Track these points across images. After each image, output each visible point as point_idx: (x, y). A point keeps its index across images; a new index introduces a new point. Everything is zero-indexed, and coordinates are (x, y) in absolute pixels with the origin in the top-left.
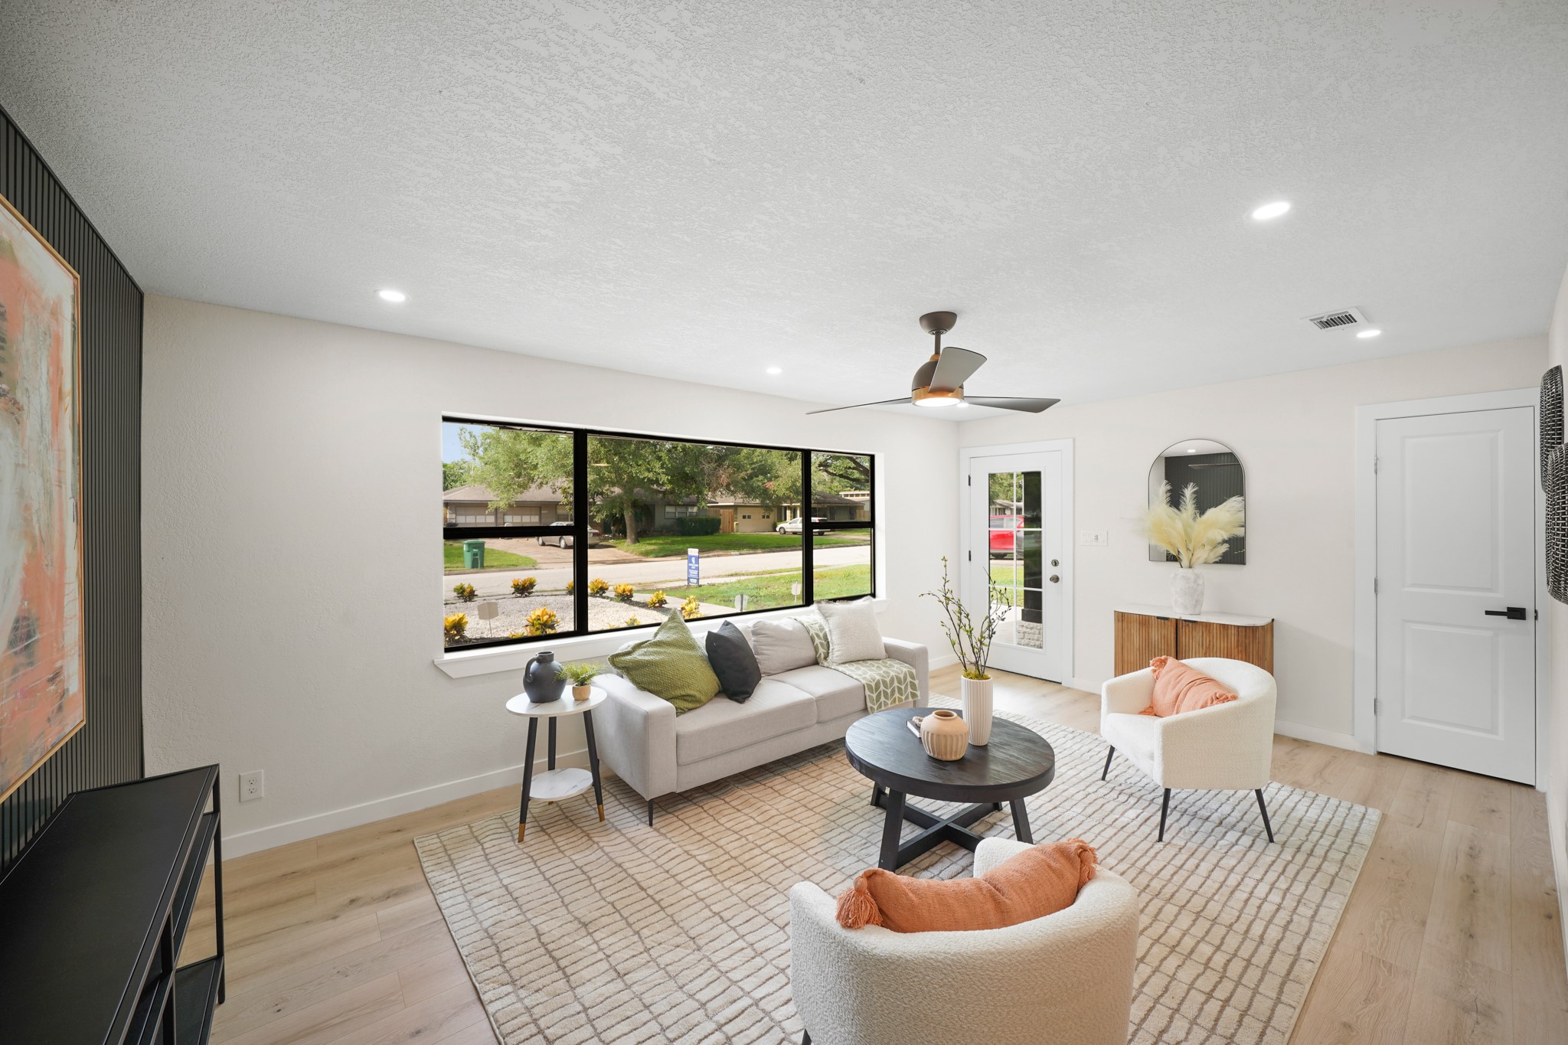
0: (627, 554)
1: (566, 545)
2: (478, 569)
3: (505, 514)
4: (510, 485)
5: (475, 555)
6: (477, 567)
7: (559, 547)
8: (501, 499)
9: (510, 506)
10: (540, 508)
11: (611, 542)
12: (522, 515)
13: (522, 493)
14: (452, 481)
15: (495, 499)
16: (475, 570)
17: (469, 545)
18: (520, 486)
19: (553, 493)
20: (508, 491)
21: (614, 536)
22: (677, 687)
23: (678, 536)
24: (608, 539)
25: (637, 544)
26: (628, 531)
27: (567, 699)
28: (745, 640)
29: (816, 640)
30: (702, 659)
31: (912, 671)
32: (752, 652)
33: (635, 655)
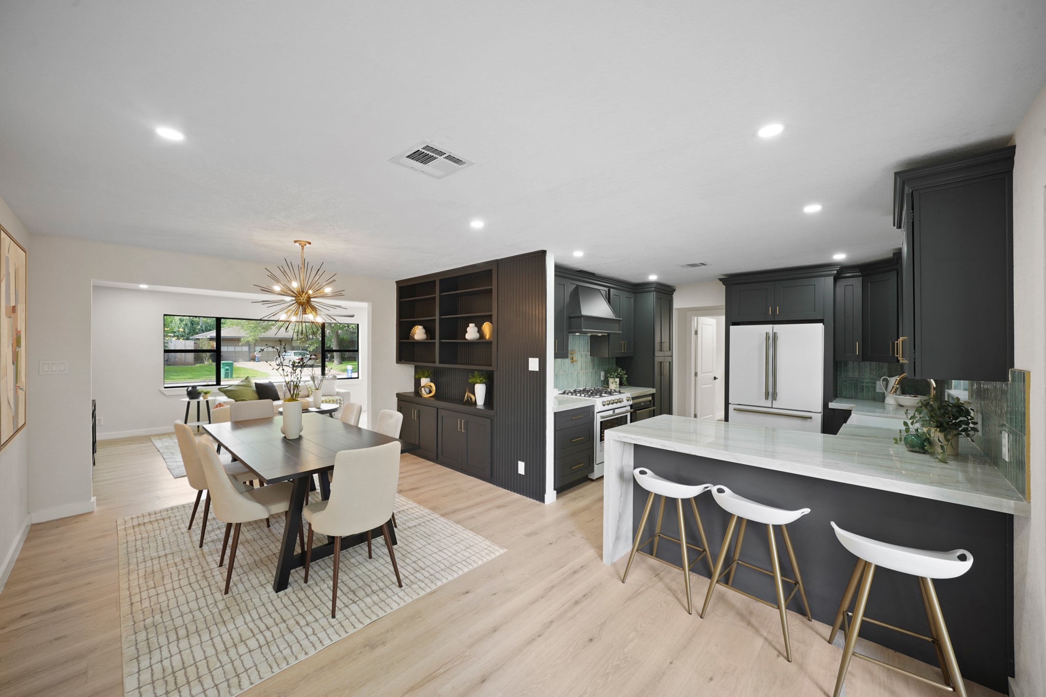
2: (229, 379)
4: (256, 327)
5: (227, 370)
6: (228, 377)
8: (250, 336)
9: (256, 340)
13: (263, 332)
15: (246, 335)
16: (227, 379)
18: (264, 328)
19: (287, 332)
20: (255, 331)
26: (335, 357)
27: (201, 399)
28: (274, 386)
29: (309, 389)
30: (253, 390)
31: (342, 399)
32: (276, 390)
33: (228, 388)
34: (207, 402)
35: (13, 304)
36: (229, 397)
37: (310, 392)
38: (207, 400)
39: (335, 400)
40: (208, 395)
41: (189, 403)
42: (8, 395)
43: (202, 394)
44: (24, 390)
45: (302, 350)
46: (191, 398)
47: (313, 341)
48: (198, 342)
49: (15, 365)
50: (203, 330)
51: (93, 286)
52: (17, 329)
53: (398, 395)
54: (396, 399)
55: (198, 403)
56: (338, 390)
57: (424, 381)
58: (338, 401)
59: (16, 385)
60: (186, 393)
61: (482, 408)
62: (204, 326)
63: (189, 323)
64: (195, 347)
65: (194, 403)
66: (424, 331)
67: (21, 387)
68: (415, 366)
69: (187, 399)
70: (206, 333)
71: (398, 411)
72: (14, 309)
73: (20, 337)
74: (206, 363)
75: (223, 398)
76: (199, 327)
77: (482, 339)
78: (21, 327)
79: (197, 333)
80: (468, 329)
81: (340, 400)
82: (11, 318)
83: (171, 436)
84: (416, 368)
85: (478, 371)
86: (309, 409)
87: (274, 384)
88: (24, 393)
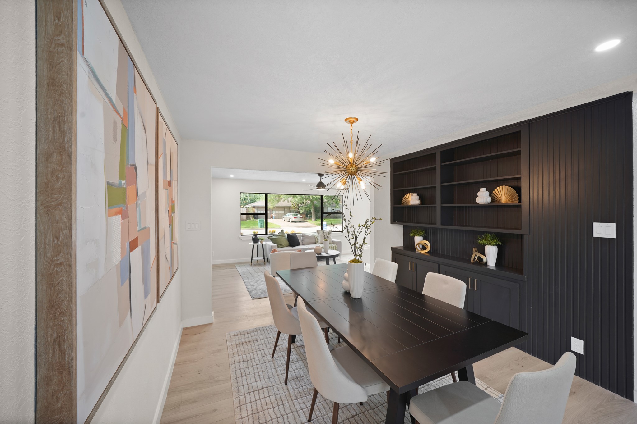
0: (312, 224)
1: (291, 221)
3: (273, 210)
4: (274, 200)
5: (261, 223)
7: (289, 222)
8: (271, 205)
9: (274, 208)
10: (284, 208)
11: (307, 220)
12: (278, 210)
13: (277, 203)
14: (257, 199)
15: (269, 205)
16: (261, 228)
17: (260, 220)
18: (277, 201)
19: (288, 203)
20: (273, 202)
21: (309, 218)
22: (279, 243)
23: (332, 218)
24: (306, 219)
25: (316, 221)
26: (313, 216)
27: (259, 243)
28: (296, 236)
29: (316, 239)
30: (286, 239)
31: (336, 246)
32: (298, 239)
33: (273, 237)
34: (263, 245)
35: (169, 179)
36: (274, 243)
37: (317, 241)
38: (262, 244)
39: (332, 247)
40: (263, 241)
41: (253, 245)
42: (165, 252)
43: (260, 240)
44: (177, 244)
45: (295, 212)
46: (254, 243)
47: (302, 207)
48: (248, 208)
49: (170, 227)
50: (249, 203)
51: (212, 178)
52: (172, 199)
53: (392, 249)
54: (391, 251)
55: (258, 245)
56: (333, 240)
57: (418, 239)
58: (334, 248)
59: (172, 242)
60: (252, 239)
61: (494, 268)
62: (250, 201)
63: (243, 199)
64: (247, 211)
65: (256, 245)
66: (418, 197)
67: (175, 242)
68: (404, 226)
69: (252, 243)
70: (250, 204)
71: (392, 261)
72: (170, 183)
73: (174, 205)
74: (251, 219)
75: (270, 243)
76: (248, 201)
77: (495, 203)
78: (175, 198)
79: (247, 204)
80: (479, 194)
81: (335, 247)
82: (167, 190)
83: (245, 264)
84: (405, 228)
85: (490, 233)
86: (322, 253)
87: (297, 234)
88: (177, 246)
